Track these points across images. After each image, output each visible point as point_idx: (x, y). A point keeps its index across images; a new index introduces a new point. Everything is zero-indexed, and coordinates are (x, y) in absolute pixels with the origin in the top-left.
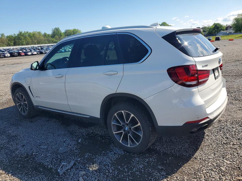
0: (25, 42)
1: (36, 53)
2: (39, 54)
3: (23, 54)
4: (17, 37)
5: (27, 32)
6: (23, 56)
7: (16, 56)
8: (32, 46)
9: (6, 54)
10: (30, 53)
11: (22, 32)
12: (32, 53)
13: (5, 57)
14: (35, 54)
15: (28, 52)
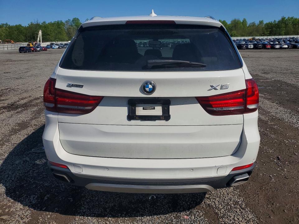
0: (283, 31)
1: (286, 46)
2: (291, 48)
3: (269, 47)
4: (277, 24)
5: (292, 18)
6: (268, 49)
7: (260, 49)
8: (292, 36)
9: (249, 45)
10: (278, 47)
11: (285, 18)
12: (281, 46)
13: (247, 48)
14: (285, 48)
15: (276, 45)
